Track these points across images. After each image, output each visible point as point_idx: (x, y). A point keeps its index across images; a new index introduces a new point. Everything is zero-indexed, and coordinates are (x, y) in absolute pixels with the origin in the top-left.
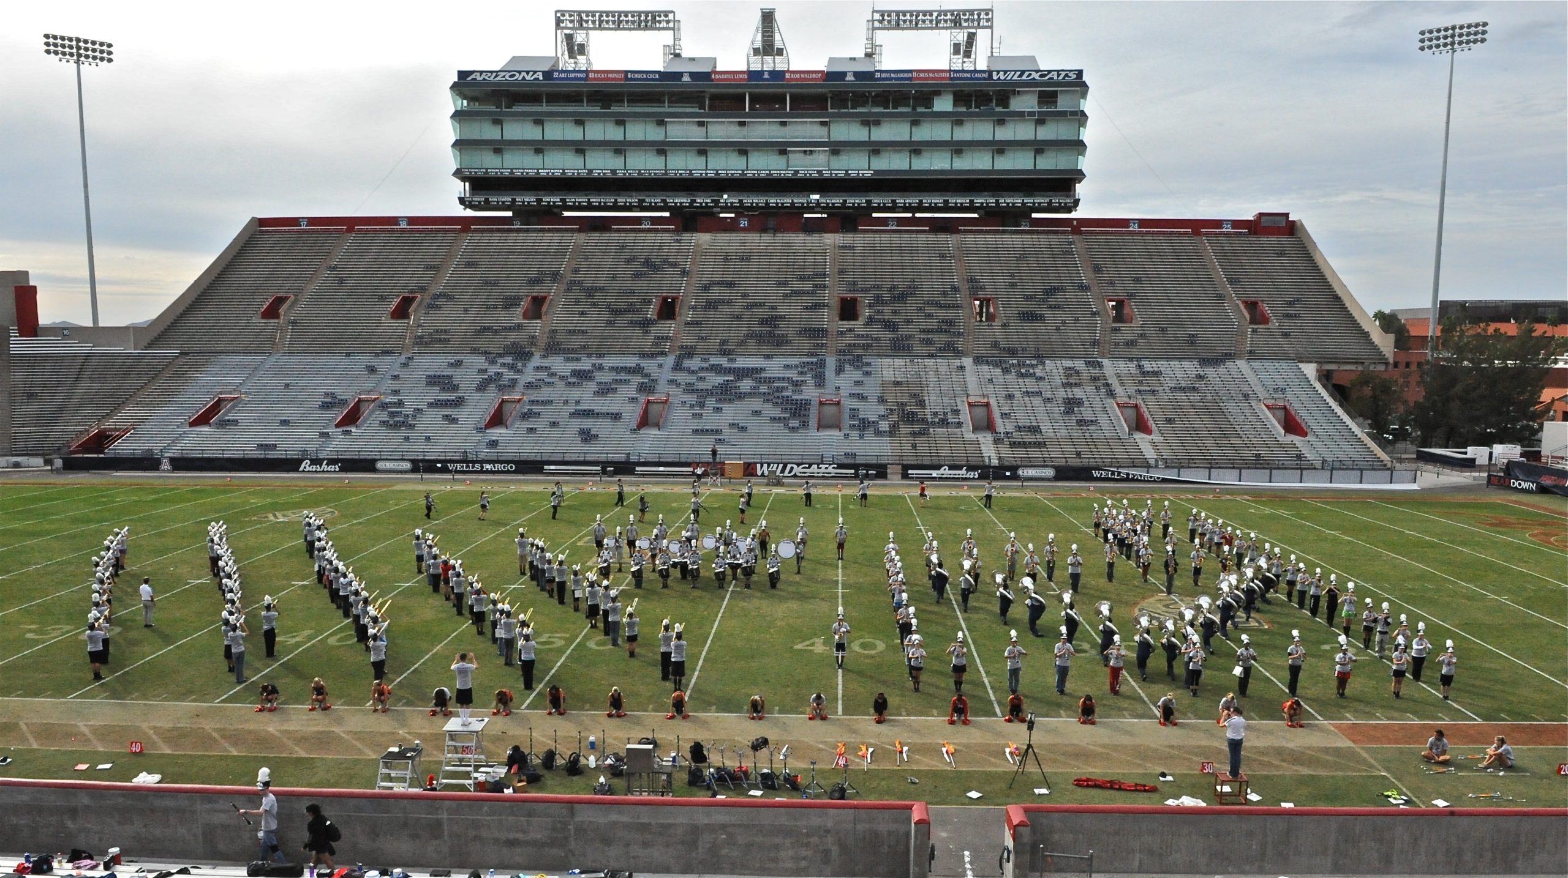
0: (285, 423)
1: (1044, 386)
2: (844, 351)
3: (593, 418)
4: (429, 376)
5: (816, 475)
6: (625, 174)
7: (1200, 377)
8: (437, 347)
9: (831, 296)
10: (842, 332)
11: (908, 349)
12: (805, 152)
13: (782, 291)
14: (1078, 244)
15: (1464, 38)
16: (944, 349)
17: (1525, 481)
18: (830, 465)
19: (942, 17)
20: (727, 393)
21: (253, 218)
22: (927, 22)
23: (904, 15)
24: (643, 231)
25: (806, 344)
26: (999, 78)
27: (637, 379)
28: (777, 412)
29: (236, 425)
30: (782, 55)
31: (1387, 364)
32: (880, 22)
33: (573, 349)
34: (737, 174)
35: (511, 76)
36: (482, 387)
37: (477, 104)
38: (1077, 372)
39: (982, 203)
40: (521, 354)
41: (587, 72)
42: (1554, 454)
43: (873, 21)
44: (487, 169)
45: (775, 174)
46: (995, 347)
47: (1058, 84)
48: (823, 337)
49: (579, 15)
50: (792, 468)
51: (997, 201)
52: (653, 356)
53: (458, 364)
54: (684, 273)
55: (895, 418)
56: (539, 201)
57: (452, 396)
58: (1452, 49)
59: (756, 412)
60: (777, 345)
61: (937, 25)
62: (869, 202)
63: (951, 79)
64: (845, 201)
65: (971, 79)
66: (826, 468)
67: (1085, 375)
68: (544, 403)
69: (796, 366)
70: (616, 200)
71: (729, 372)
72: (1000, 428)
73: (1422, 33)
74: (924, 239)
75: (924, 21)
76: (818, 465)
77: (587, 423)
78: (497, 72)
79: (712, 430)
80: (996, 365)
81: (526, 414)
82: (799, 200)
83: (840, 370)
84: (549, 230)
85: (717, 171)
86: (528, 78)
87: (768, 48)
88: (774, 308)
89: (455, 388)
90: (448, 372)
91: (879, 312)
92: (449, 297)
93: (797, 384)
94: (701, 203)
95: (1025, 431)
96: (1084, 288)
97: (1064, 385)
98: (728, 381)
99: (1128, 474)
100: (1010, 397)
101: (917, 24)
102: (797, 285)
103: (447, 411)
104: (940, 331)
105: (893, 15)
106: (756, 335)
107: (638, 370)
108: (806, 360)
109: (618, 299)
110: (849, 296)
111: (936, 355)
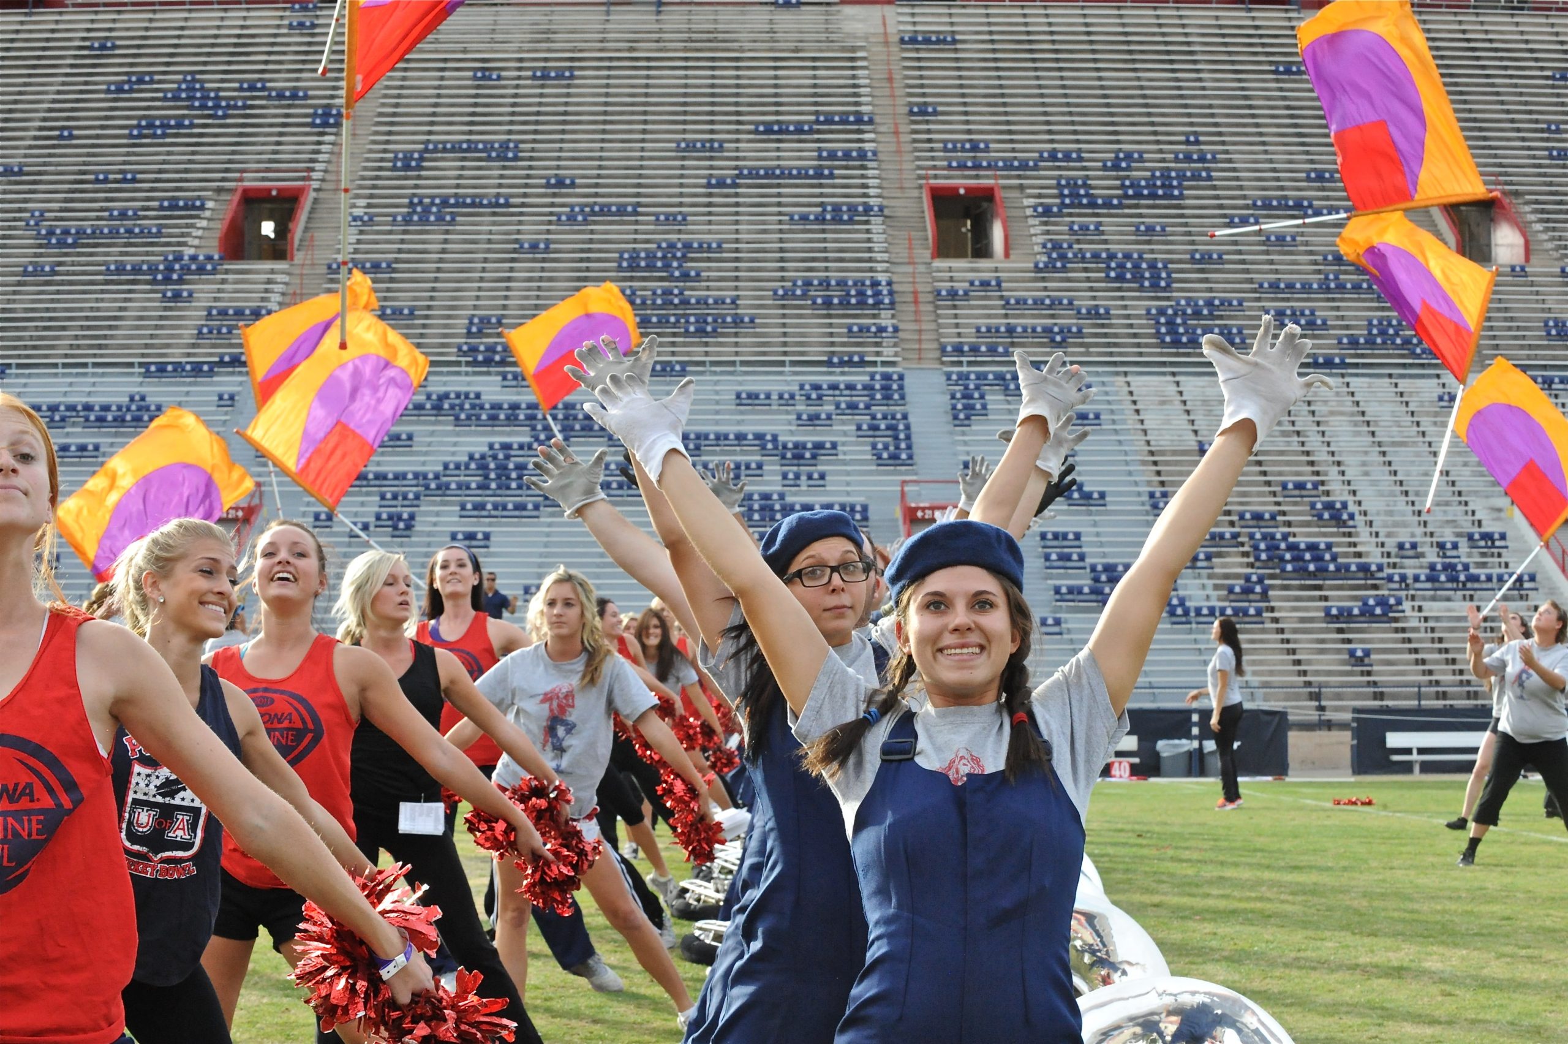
2: (974, 348)
9: (894, 182)
10: (951, 290)
13: (698, 169)
16: (1370, 342)
20: (507, 485)
25: (814, 331)
48: (877, 305)
52: (197, 369)
54: (326, 118)
55: (1234, 564)
60: (702, 332)
69: (787, 400)
71: (512, 420)
83: (964, 411)
88: (673, 220)
91: (1084, 232)
93: (798, 455)
98: (506, 447)
102: (757, 152)
107: (135, 416)
108: (824, 380)
109: (72, 200)
110: (962, 182)
111: (1343, 365)
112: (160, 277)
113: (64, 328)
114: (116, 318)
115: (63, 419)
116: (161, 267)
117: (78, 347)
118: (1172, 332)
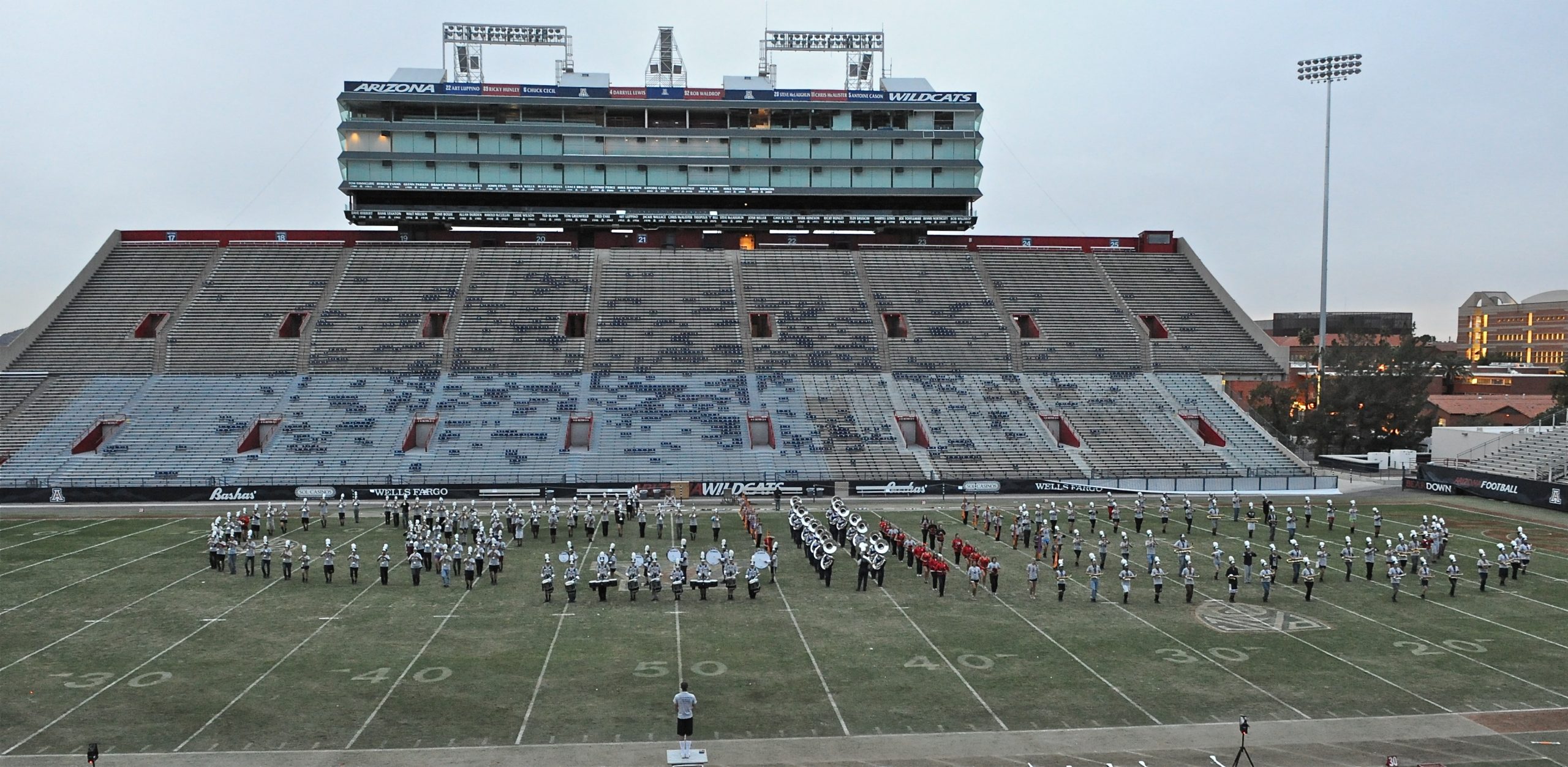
0: (180, 448)
1: (967, 401)
2: (763, 368)
3: (516, 439)
4: (331, 398)
5: (763, 493)
6: (521, 189)
7: (1114, 390)
8: (333, 366)
9: (741, 312)
10: (757, 348)
11: (827, 366)
12: (706, 169)
13: (689, 307)
14: (976, 261)
15: (1340, 69)
16: (863, 365)
17: (1440, 484)
18: (777, 482)
19: (835, 39)
20: (651, 412)
21: (116, 231)
22: (820, 43)
23: (798, 37)
24: (538, 246)
25: (723, 361)
26: (896, 99)
27: (555, 399)
28: (707, 430)
29: (126, 452)
30: (680, 73)
31: (1283, 375)
32: (774, 42)
33: (482, 368)
34: (637, 190)
35: (400, 89)
36: (391, 408)
37: (364, 115)
38: (997, 387)
39: (882, 221)
40: (427, 372)
41: (481, 85)
42: (1460, 458)
43: (766, 41)
44: (375, 182)
45: (676, 190)
46: (912, 362)
47: (954, 106)
48: (739, 353)
49: (469, 29)
50: (738, 487)
51: (897, 219)
52: (567, 374)
53: (361, 384)
54: (587, 289)
55: (826, 434)
56: (431, 215)
57: (362, 418)
58: (1329, 79)
59: (686, 430)
60: (694, 362)
61: (829, 46)
62: (770, 219)
63: (849, 99)
64: (746, 218)
65: (869, 99)
66: (774, 486)
67: (1004, 389)
68: (460, 424)
69: (717, 384)
70: (512, 215)
71: (650, 390)
72: (933, 443)
73: (1301, 64)
74: (824, 256)
75: (817, 43)
76: (765, 483)
77: (512, 444)
78: (386, 83)
79: (645, 450)
80: (918, 380)
81: (444, 435)
82: (699, 217)
83: (762, 387)
84: (440, 246)
85: (616, 186)
86: (419, 90)
87: (667, 66)
88: (684, 325)
89: (362, 409)
90: (353, 392)
91: (791, 328)
92: (342, 315)
93: (722, 402)
94: (600, 219)
95: (958, 445)
96: (988, 304)
97: (987, 399)
98: (650, 399)
99: (1070, 486)
100: (936, 412)
101: (809, 45)
102: (705, 302)
103: (358, 434)
104: (854, 347)
105: (786, 36)
106: (671, 353)
107: (553, 389)
108: (726, 377)
110: (759, 312)
111: (856, 371)
112: (550, 343)
115: (536, 390)
116: (550, 340)
118: (813, 362)
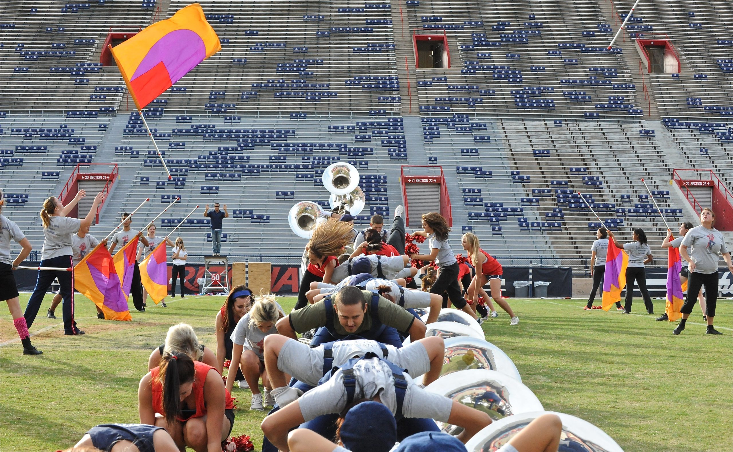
2: (434, 109)
9: (399, 34)
10: (425, 83)
11: (547, 106)
13: (313, 28)
16: (610, 107)
20: (226, 166)
25: (363, 99)
27: (59, 147)
46: (694, 106)
48: (392, 88)
52: (90, 114)
54: (148, 5)
55: (548, 204)
59: (285, 194)
60: (313, 100)
69: (351, 129)
71: (229, 137)
80: (707, 130)
83: (430, 135)
88: (301, 51)
91: (483, 57)
93: (356, 154)
98: (226, 149)
102: (339, 20)
104: (593, 83)
106: (274, 87)
107: (62, 134)
108: (368, 121)
109: (36, 39)
110: (429, 34)
111: (598, 117)
112: (74, 73)
113: (32, 96)
114: (55, 91)
115: (30, 136)
116: (75, 69)
117: (38, 104)
118: (522, 101)
